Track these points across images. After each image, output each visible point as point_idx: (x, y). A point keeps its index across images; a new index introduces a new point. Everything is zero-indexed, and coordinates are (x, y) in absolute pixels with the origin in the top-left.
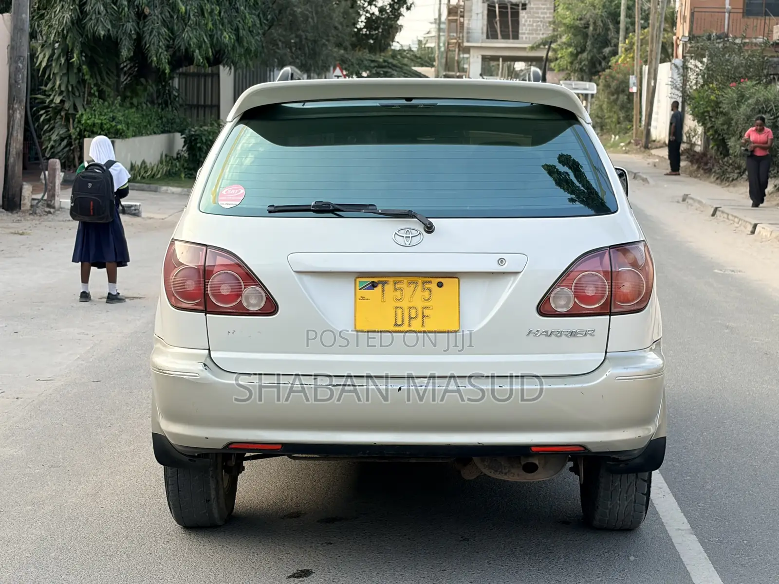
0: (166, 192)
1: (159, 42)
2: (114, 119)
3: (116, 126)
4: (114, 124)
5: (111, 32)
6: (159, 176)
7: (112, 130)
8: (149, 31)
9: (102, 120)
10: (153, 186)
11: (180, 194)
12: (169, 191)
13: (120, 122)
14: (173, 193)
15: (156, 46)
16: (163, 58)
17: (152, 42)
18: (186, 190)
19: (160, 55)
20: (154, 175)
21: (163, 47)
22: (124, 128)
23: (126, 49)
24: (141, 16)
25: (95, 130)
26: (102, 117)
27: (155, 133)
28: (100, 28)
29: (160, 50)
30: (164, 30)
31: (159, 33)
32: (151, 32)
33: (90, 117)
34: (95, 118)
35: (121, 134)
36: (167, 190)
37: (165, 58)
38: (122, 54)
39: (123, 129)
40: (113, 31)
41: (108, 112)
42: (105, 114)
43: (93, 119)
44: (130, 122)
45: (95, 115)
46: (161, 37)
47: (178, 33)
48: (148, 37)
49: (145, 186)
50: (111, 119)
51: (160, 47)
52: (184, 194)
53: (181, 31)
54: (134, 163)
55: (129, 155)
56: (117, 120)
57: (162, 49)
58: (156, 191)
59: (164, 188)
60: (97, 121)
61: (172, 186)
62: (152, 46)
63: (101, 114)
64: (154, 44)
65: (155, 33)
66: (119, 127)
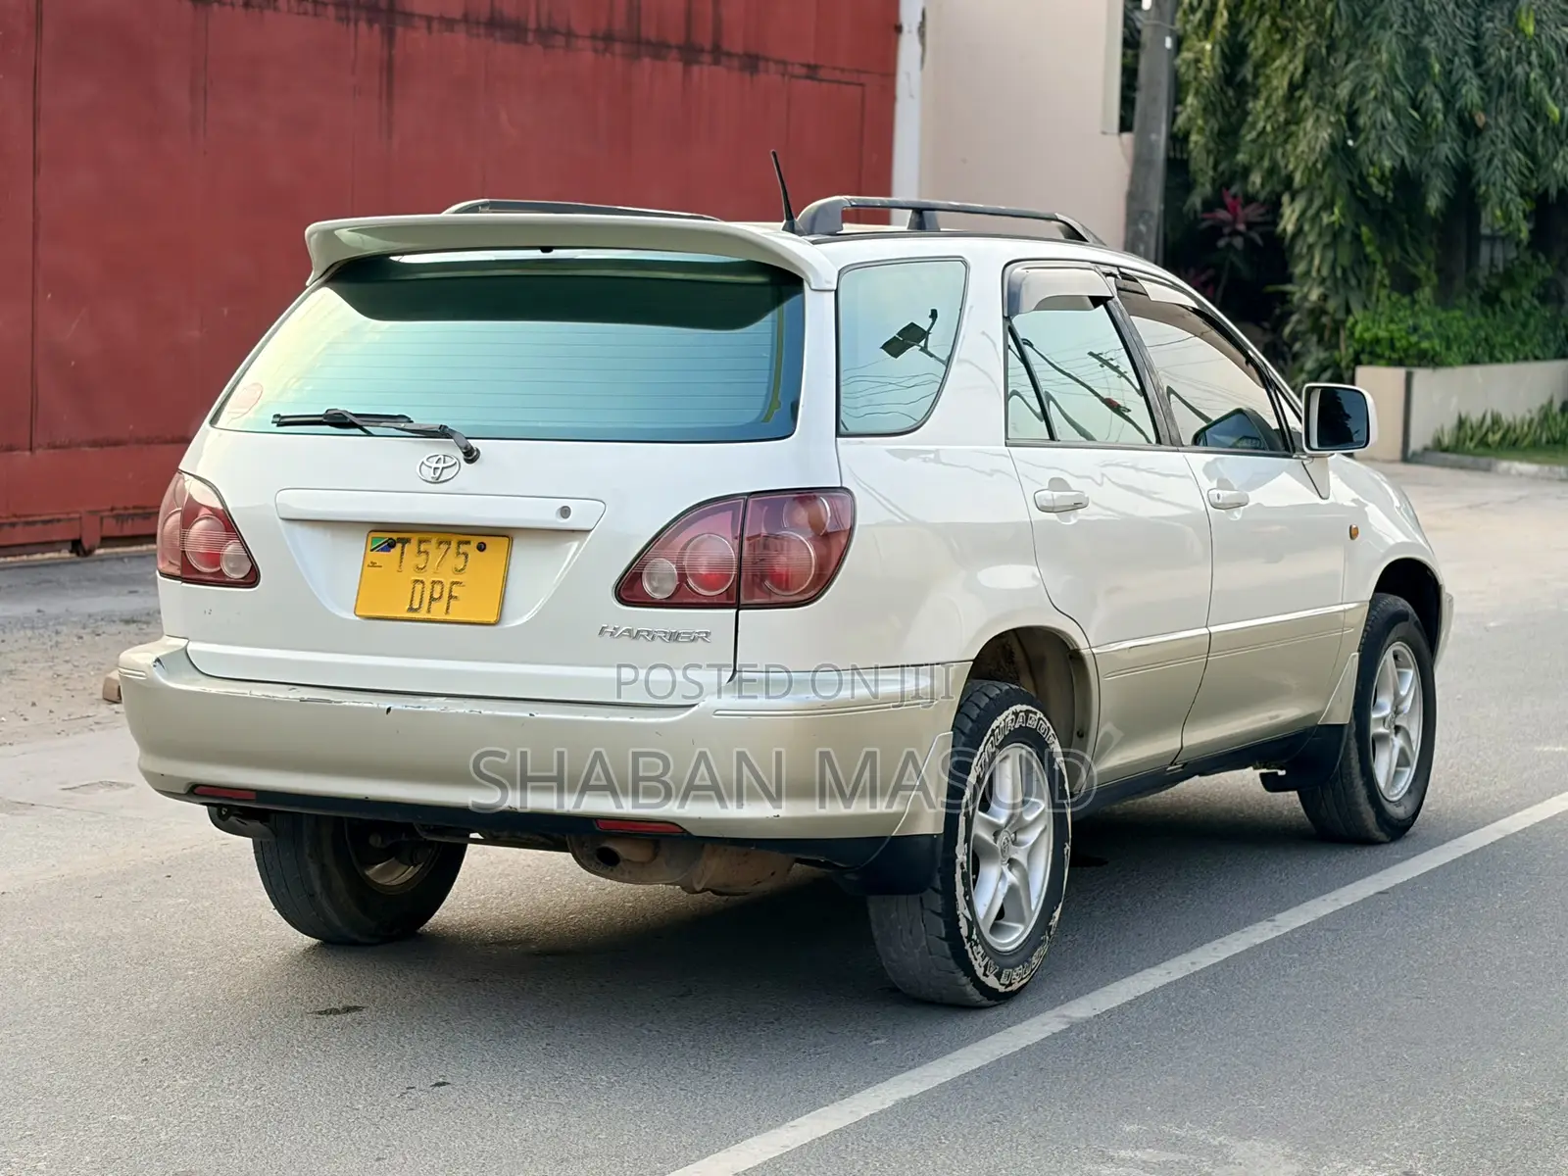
0: (1507, 473)
1: (1505, 179)
2: (1415, 329)
3: (1418, 343)
4: (1414, 339)
5: (1407, 162)
7: (1413, 352)
8: (1485, 160)
9: (1391, 332)
10: (1483, 461)
11: (1534, 477)
12: (1513, 472)
13: (1428, 336)
14: (1521, 475)
15: (1499, 188)
16: (1514, 211)
17: (1492, 179)
18: (1546, 468)
19: (1508, 205)
21: (1515, 189)
22: (1438, 348)
23: (1436, 194)
24: (1469, 129)
25: (1378, 350)
26: (1392, 327)
28: (1384, 156)
29: (1508, 195)
30: (1517, 157)
31: (1505, 163)
32: (1490, 161)
33: (1370, 325)
34: (1379, 327)
35: (1433, 358)
36: (1509, 469)
37: (1518, 210)
38: (1429, 204)
39: (1433, 349)
40: (1412, 161)
41: (1405, 316)
42: (1401, 321)
43: (1375, 330)
44: (1451, 335)
45: (1379, 323)
46: (1509, 168)
47: (1546, 160)
48: (1482, 172)
49: (1468, 459)
50: (1411, 330)
51: (1508, 189)
52: (1543, 478)
53: (1551, 155)
54: (1463, 416)
55: (1454, 400)
56: (1421, 332)
57: (1512, 192)
58: (1488, 469)
59: (1504, 465)
60: (1382, 334)
61: (1521, 460)
62: (1491, 190)
63: (1392, 321)
64: (1494, 184)
65: (1496, 162)
66: (1425, 345)
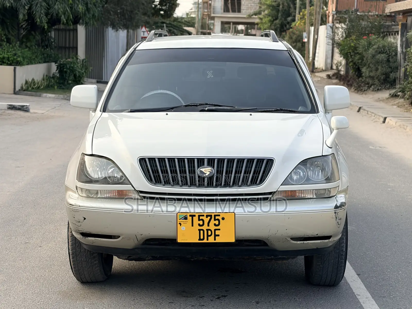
0: (46, 97)
1: (41, 10)
2: (15, 54)
3: (17, 59)
4: (15, 57)
5: (13, 4)
6: (42, 87)
7: (15, 61)
8: (35, 4)
9: (8, 55)
10: (38, 93)
11: (54, 98)
12: (47, 97)
13: (19, 57)
14: (50, 97)
15: (39, 13)
16: (43, 20)
17: (37, 10)
18: (57, 96)
19: (42, 18)
20: (39, 87)
21: (44, 13)
22: (22, 60)
23: (22, 14)
25: (4, 61)
26: (8, 54)
27: (40, 63)
28: (7, 2)
29: (42, 15)
30: (44, 4)
31: (41, 5)
32: (37, 5)
33: (2, 53)
34: (5, 54)
35: (20, 63)
36: (46, 96)
37: (44, 20)
38: (20, 17)
39: (21, 60)
40: (14, 4)
41: (12, 51)
42: (10, 52)
43: (3, 55)
44: (25, 56)
45: (5, 53)
46: (42, 7)
47: (52, 6)
48: (34, 8)
49: (34, 93)
50: (14, 55)
51: (42, 13)
52: (57, 98)
53: (54, 4)
54: (27, 80)
55: (25, 76)
56: (17, 55)
57: (43, 14)
58: (40, 96)
59: (45, 95)
60: (6, 56)
61: (49, 93)
62: (37, 13)
63: (8, 52)
64: (38, 11)
65: (38, 5)
66: (19, 59)
